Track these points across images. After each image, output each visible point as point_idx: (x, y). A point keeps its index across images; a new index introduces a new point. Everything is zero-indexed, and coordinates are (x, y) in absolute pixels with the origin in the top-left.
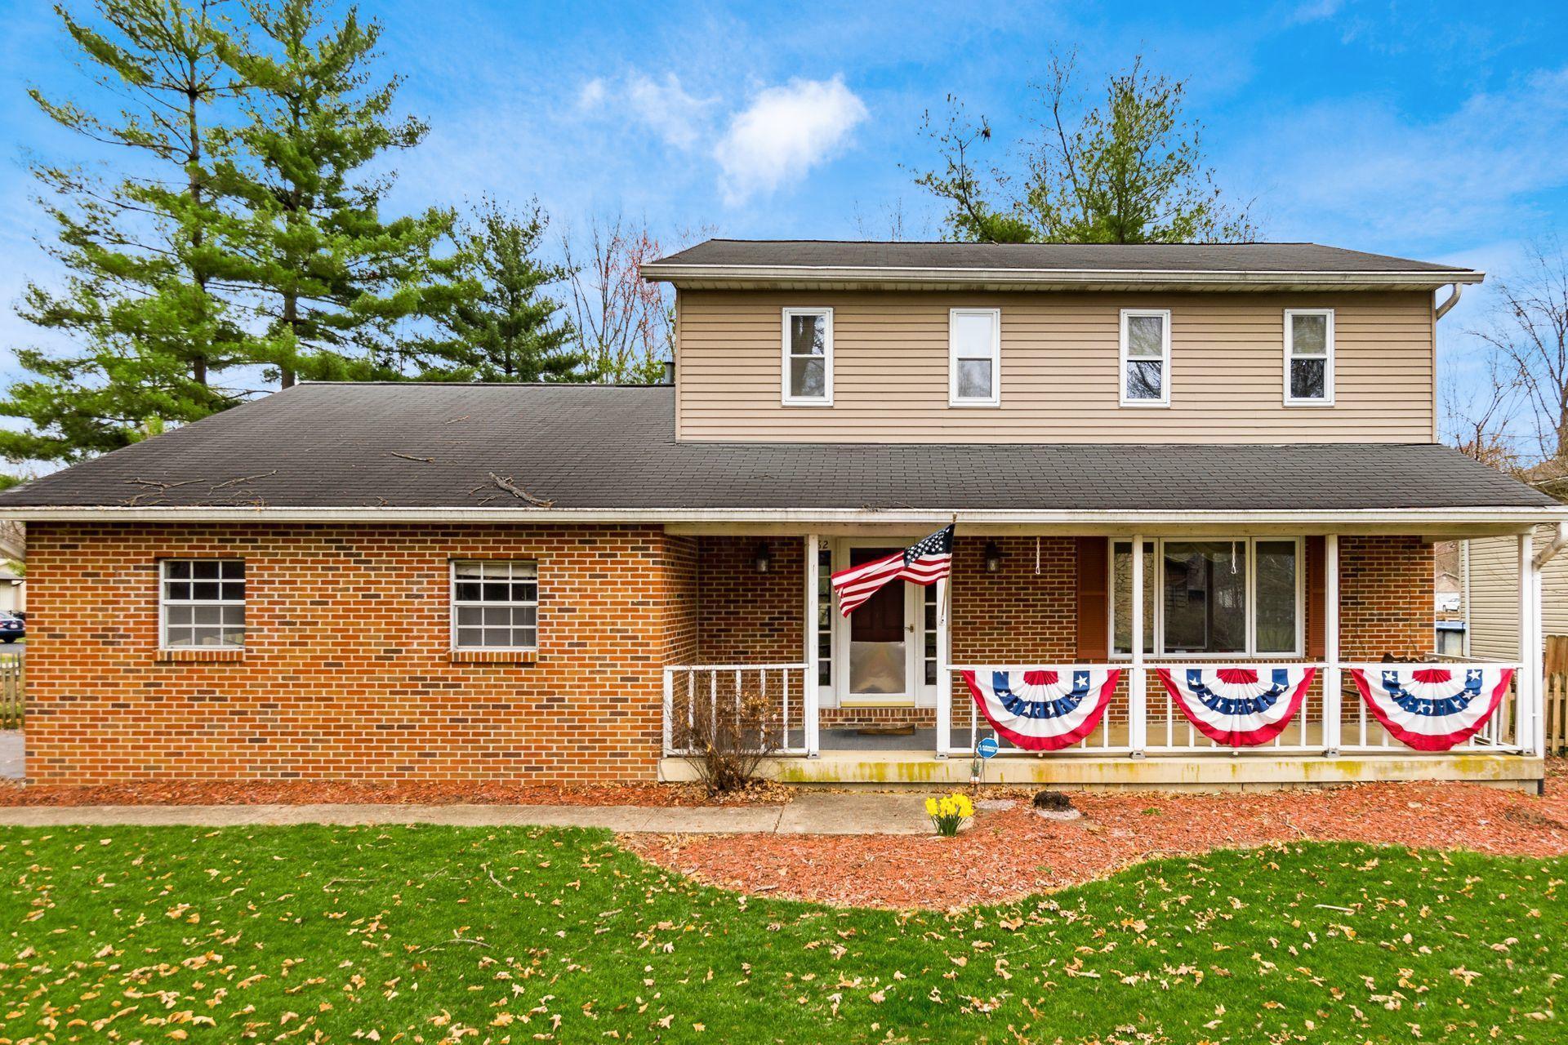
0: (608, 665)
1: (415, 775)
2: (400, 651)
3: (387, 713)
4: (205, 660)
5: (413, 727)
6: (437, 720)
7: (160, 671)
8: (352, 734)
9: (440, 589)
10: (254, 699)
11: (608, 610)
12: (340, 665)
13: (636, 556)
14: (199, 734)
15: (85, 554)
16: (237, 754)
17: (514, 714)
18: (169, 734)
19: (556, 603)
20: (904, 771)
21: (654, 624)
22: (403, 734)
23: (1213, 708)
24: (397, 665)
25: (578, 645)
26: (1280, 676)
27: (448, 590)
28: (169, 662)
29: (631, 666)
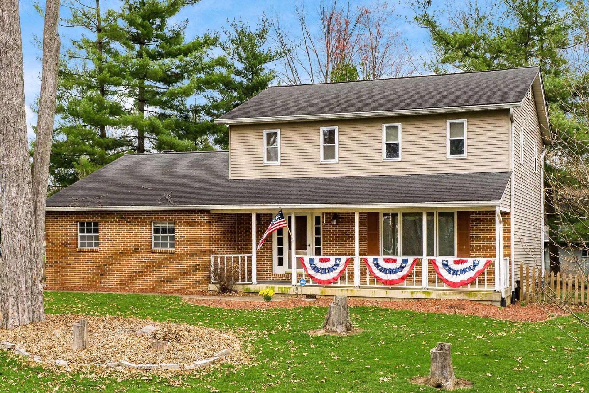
0: (194, 254)
1: (143, 287)
2: (138, 249)
3: (135, 268)
4: (89, 251)
5: (142, 272)
6: (148, 270)
7: (78, 254)
8: (126, 274)
9: (149, 230)
10: (101, 263)
11: (194, 237)
12: (123, 253)
13: (201, 220)
14: (88, 273)
15: (59, 220)
16: (97, 279)
17: (169, 268)
18: (80, 273)
19: (180, 235)
20: (280, 289)
21: (207, 241)
22: (139, 274)
23: (381, 271)
24: (138, 253)
25: (186, 247)
26: (405, 261)
27: (151, 230)
28: (80, 252)
29: (200, 254)
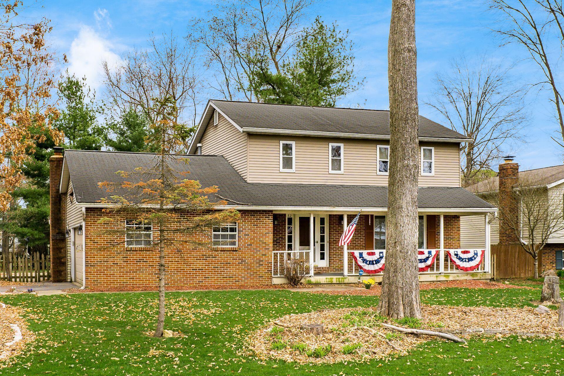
0: (258, 251)
3: (195, 266)
4: (141, 250)
5: (203, 269)
6: (209, 267)
7: (128, 253)
8: (185, 272)
10: (156, 262)
11: (258, 235)
12: (181, 251)
13: (266, 219)
14: (139, 272)
16: (151, 278)
17: (232, 265)
18: (130, 272)
19: (244, 233)
20: (338, 280)
21: (271, 239)
22: (200, 272)
24: (198, 251)
25: (250, 245)
26: (430, 253)
28: (129, 251)
29: (264, 251)
